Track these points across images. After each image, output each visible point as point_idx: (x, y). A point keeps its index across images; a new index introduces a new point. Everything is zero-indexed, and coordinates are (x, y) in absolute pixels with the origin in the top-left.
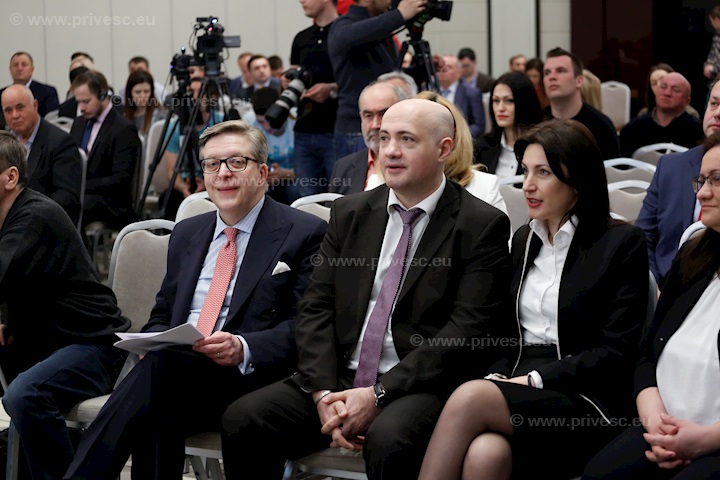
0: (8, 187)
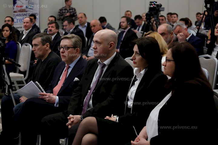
0: (46, 49)
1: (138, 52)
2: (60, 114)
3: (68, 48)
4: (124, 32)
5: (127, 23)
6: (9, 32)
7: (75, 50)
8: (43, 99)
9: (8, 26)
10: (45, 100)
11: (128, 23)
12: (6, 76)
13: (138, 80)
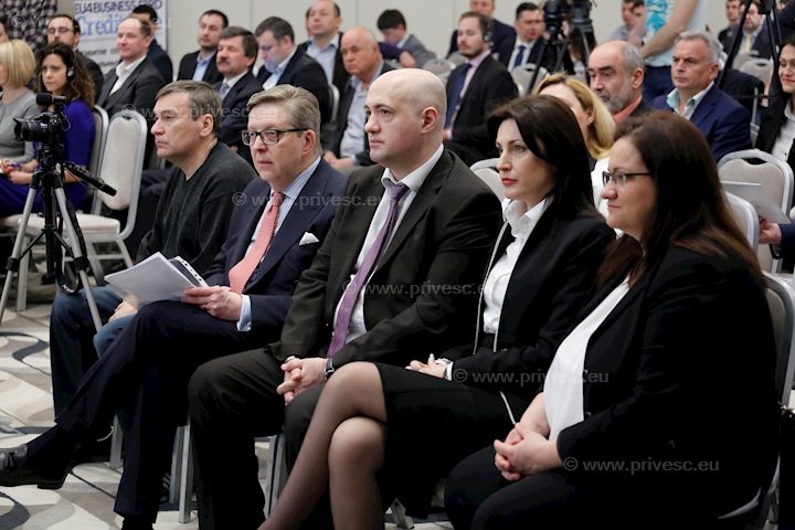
0: (202, 134)
1: (517, 143)
2: (257, 354)
3: (279, 133)
4: (470, 66)
5: (484, 34)
6: (63, 70)
7: (303, 137)
8: (196, 307)
9: (56, 52)
10: (205, 310)
11: (487, 38)
12: (67, 225)
13: (517, 241)
